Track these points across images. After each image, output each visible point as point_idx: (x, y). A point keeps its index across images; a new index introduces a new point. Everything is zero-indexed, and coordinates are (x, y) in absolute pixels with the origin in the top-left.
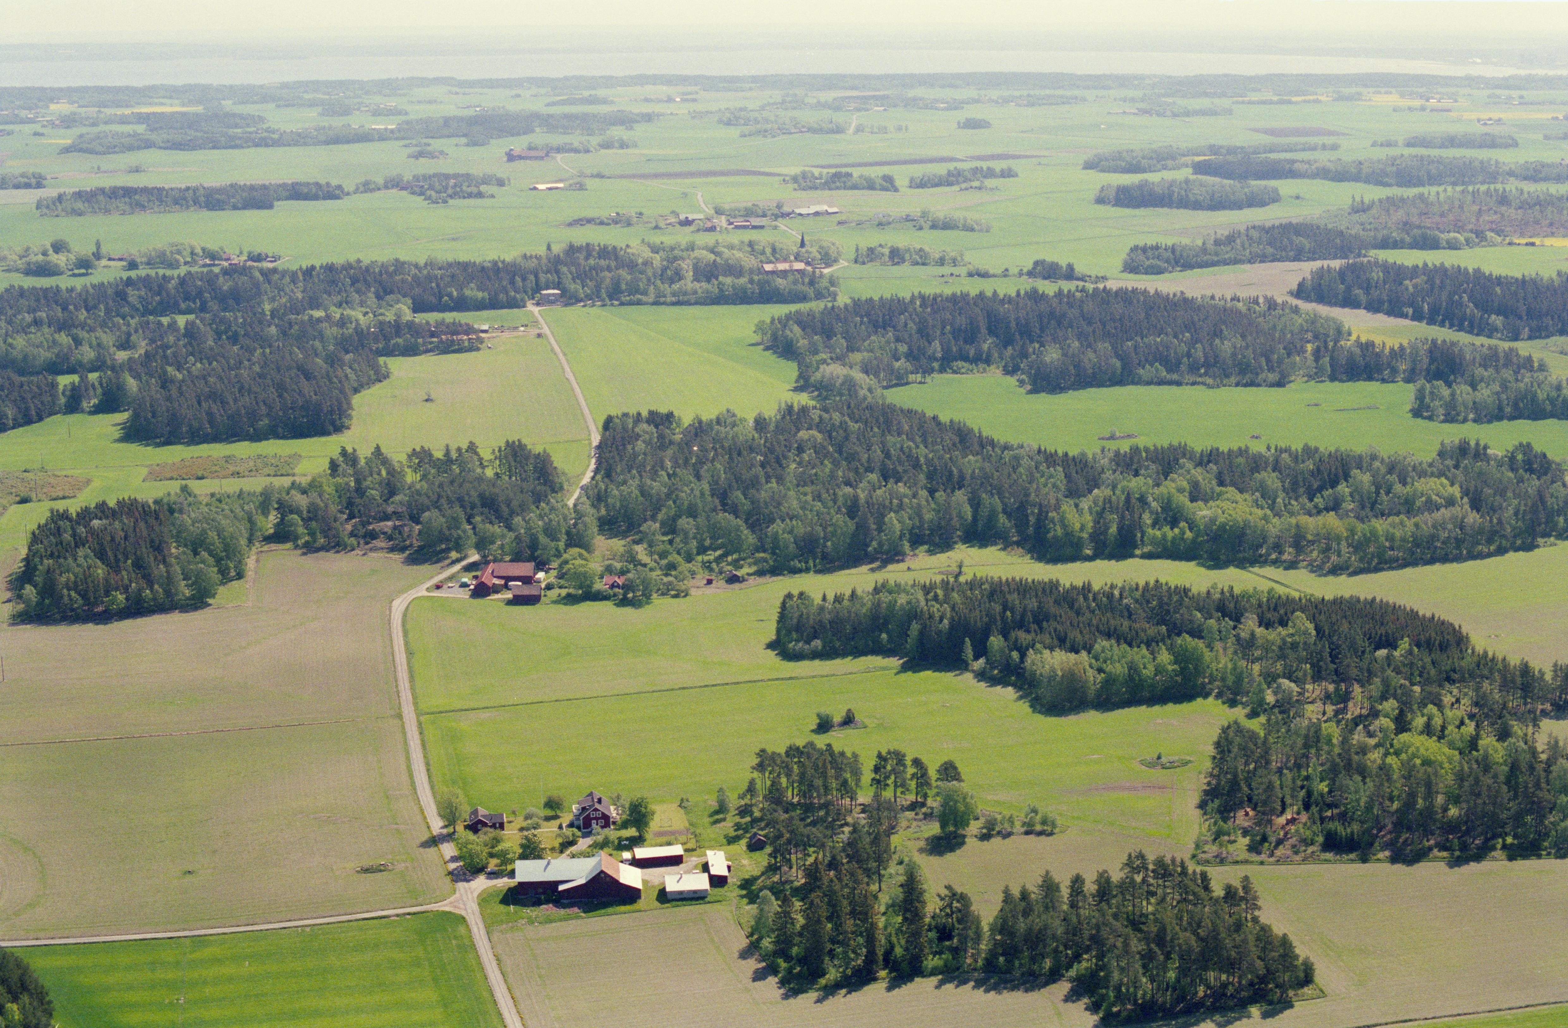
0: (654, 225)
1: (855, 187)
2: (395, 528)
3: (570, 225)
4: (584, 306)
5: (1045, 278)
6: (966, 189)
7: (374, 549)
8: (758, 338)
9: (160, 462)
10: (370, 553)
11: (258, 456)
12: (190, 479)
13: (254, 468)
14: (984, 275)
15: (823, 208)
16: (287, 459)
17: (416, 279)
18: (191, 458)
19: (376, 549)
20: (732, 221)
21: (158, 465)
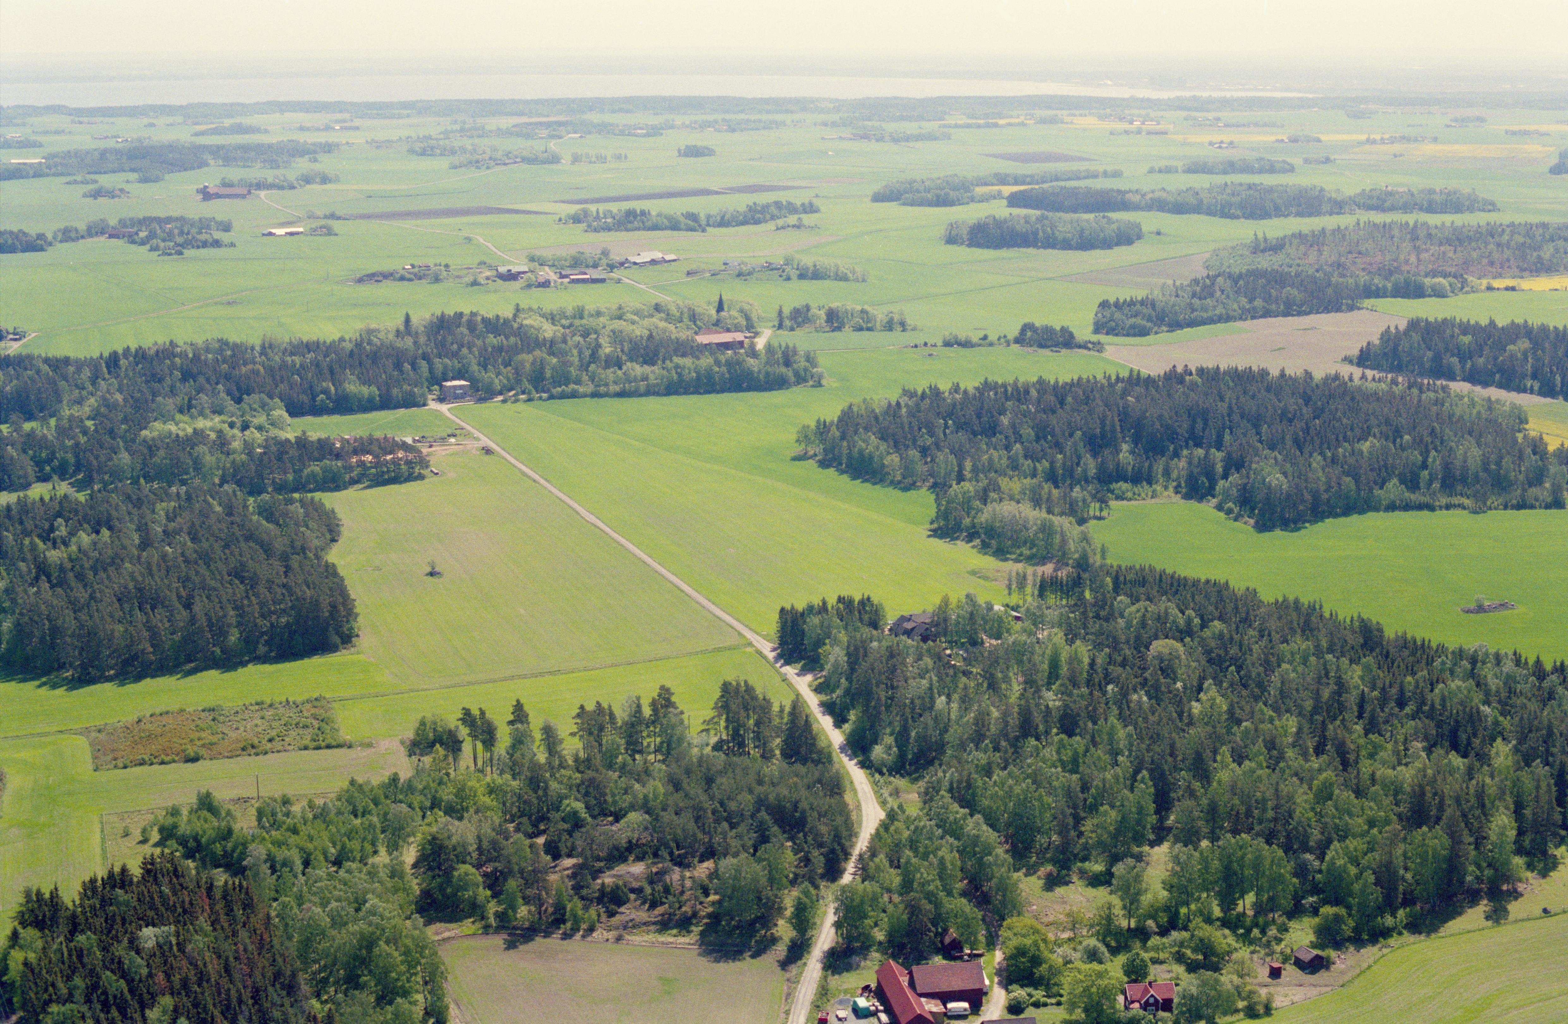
0: (471, 279)
1: (655, 227)
2: (652, 880)
3: (360, 281)
4: (504, 401)
5: (1041, 346)
6: (783, 228)
7: (631, 926)
8: (799, 449)
9: (99, 723)
10: (627, 937)
11: (257, 704)
12: (174, 761)
13: (273, 733)
14: (966, 344)
15: (658, 255)
16: (313, 711)
17: (270, 370)
18: (151, 716)
19: (634, 927)
20: (564, 273)
21: (99, 731)
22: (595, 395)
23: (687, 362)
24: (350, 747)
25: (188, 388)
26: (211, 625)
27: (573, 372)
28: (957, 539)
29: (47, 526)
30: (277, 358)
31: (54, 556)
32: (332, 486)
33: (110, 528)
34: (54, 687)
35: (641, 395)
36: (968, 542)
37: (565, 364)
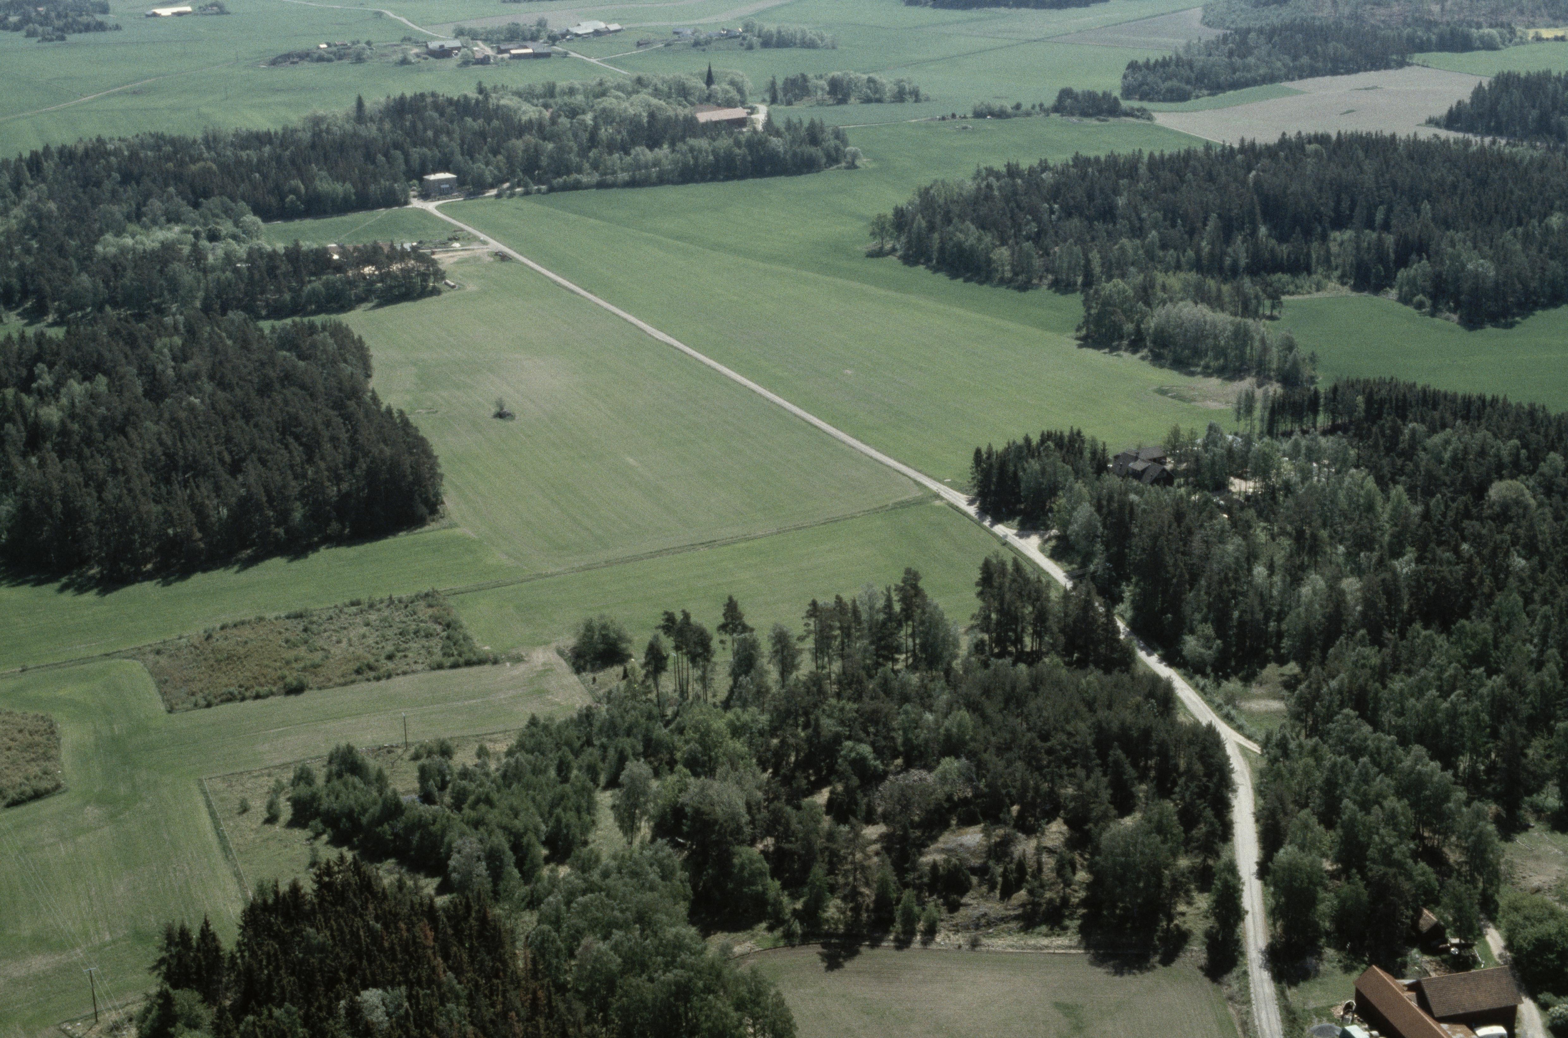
0: (400, 56)
2: (995, 853)
3: (274, 63)
4: (497, 196)
5: (1087, 115)
8: (873, 244)
9: (155, 640)
10: (985, 941)
11: (353, 604)
12: (272, 694)
13: (390, 648)
14: (1001, 115)
15: (601, 25)
16: (430, 611)
17: (225, 168)
18: (223, 628)
19: (989, 924)
20: (503, 47)
21: (158, 652)
22: (601, 185)
23: (703, 143)
24: (495, 662)
25: (131, 190)
26: (270, 500)
27: (574, 158)
28: (1117, 348)
29: (24, 373)
30: (229, 153)
31: (51, 414)
32: (335, 306)
33: (106, 373)
34: (81, 589)
35: (654, 184)
36: (1135, 352)
37: (561, 149)
